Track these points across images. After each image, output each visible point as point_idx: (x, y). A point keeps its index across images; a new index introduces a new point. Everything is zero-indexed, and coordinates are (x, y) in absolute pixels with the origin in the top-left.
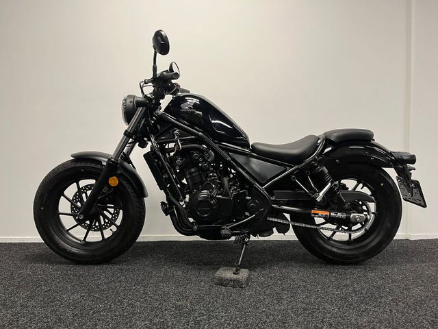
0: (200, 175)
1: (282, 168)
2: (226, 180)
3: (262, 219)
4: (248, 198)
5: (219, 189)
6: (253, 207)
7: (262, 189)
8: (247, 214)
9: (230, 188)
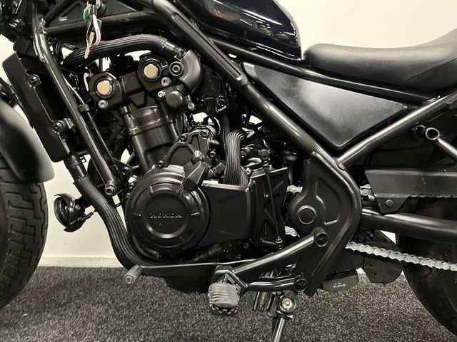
0: (166, 125)
1: (396, 107)
2: (232, 140)
3: (332, 248)
4: (293, 189)
5: (214, 164)
6: (306, 215)
7: (336, 164)
8: (290, 231)
9: (244, 162)
